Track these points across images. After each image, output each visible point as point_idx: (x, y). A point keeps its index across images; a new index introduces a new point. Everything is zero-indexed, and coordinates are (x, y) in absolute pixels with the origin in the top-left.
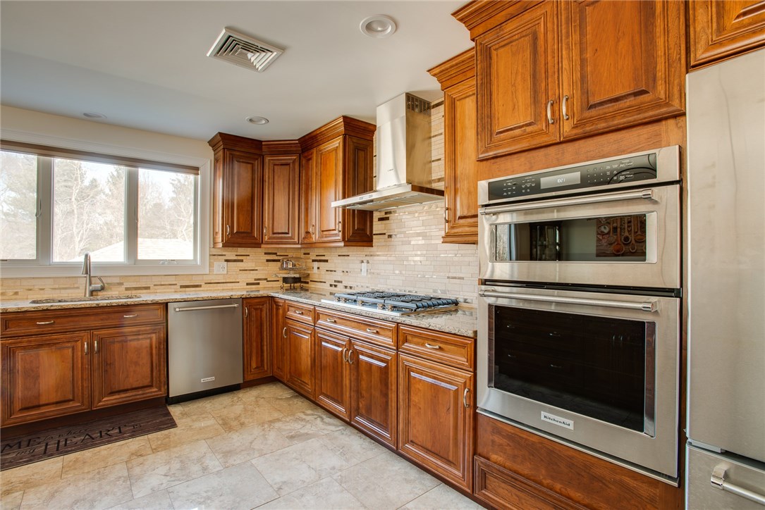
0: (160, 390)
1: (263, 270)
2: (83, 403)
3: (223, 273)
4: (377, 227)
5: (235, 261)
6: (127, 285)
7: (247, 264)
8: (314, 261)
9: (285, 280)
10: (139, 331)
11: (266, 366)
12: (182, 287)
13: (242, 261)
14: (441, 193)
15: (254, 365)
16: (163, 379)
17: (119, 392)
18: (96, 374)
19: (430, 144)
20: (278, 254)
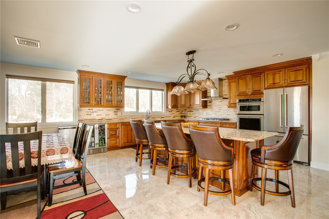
3: (168, 114)
4: (208, 104)
5: (171, 111)
7: (174, 112)
8: (188, 111)
14: (227, 99)
19: (222, 87)
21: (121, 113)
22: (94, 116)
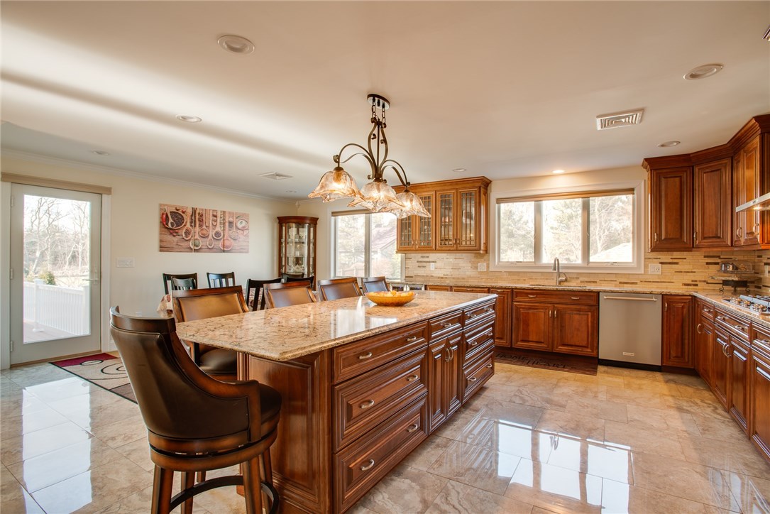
0: (593, 351)
1: (702, 272)
2: (548, 347)
3: (658, 273)
5: (670, 263)
6: (581, 279)
7: (683, 266)
8: (766, 264)
9: (725, 283)
10: (580, 309)
11: (686, 358)
12: (620, 283)
13: (677, 263)
15: (673, 354)
16: (595, 345)
17: (572, 346)
18: (556, 331)
20: (722, 257)
21: (485, 264)
22: (431, 269)
